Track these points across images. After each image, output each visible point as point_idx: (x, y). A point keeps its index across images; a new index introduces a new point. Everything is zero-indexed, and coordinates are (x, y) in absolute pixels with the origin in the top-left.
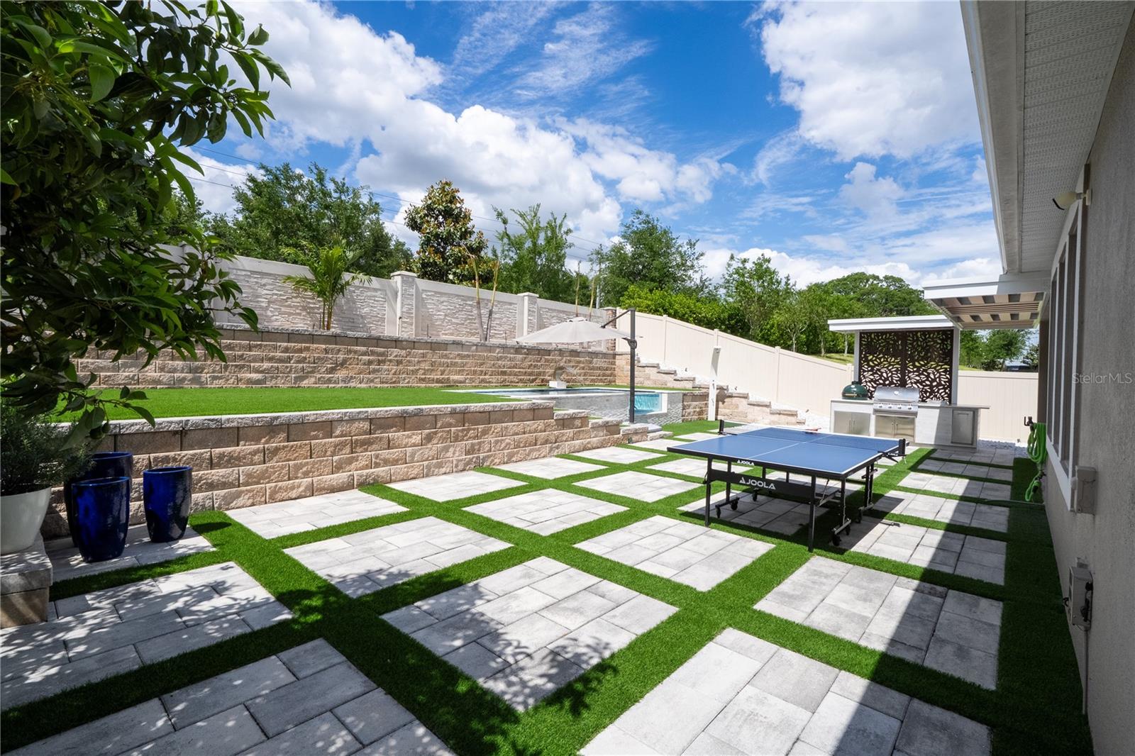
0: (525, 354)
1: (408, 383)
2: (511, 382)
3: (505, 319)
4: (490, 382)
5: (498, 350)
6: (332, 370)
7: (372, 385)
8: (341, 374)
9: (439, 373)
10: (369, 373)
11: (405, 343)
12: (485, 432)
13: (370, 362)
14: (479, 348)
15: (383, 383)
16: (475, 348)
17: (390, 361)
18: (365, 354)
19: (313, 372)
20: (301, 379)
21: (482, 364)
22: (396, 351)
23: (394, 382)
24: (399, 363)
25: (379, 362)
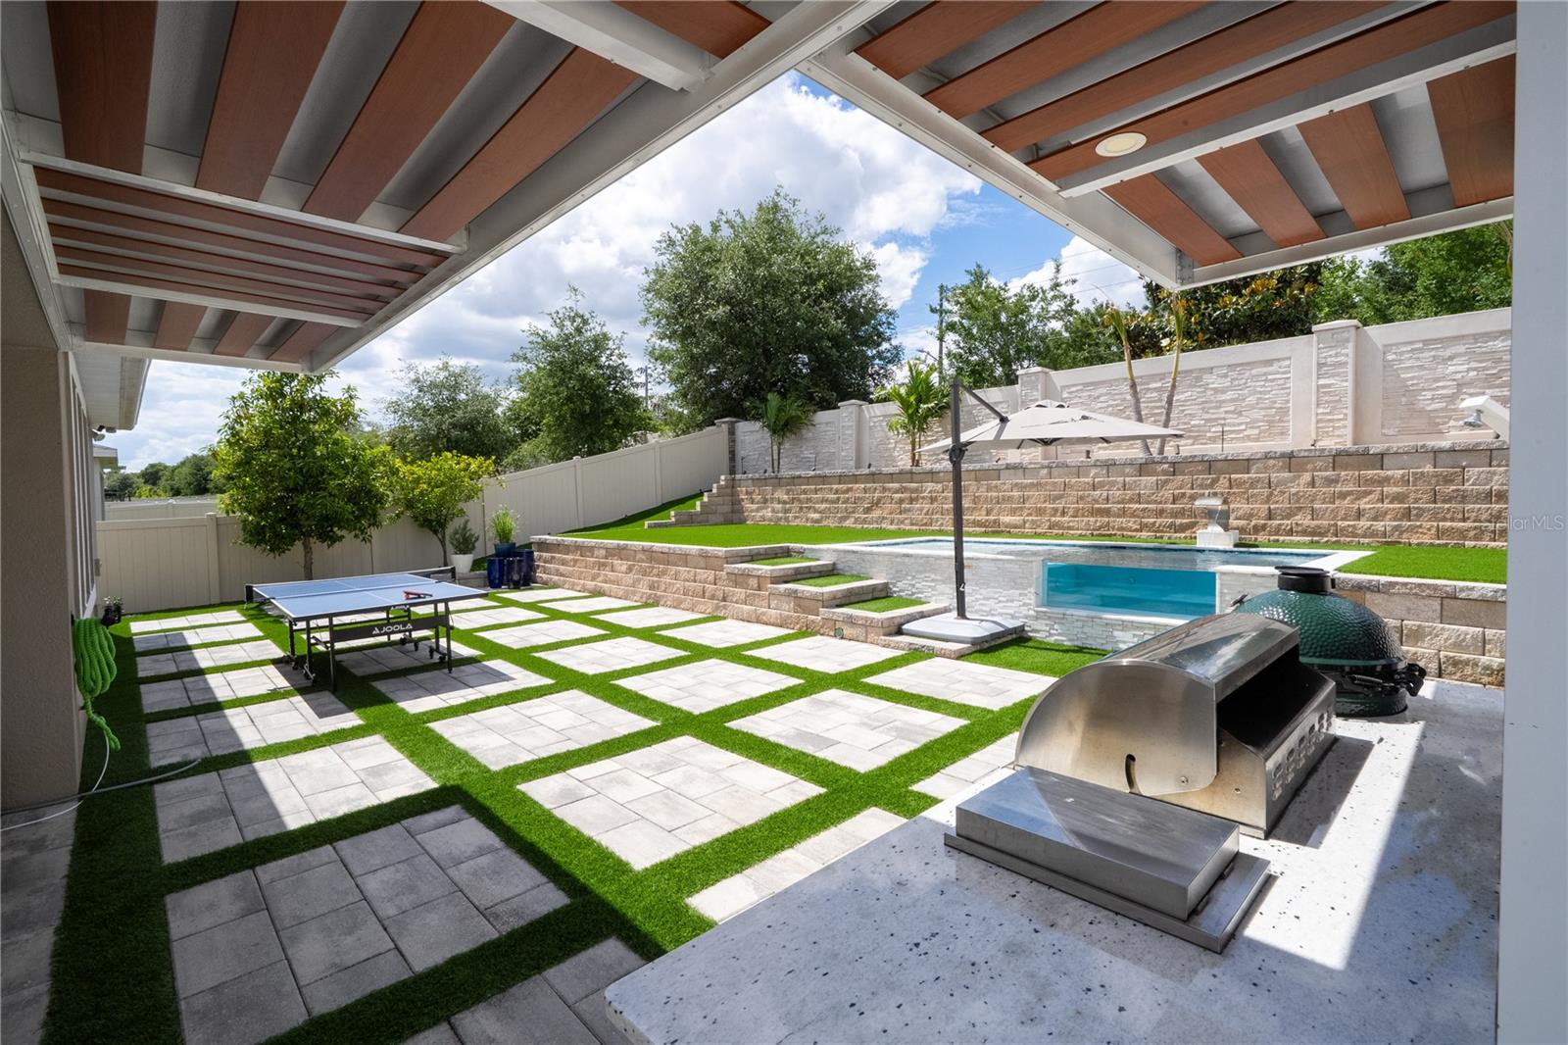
0: (1165, 473)
1: (942, 525)
2: (1123, 529)
3: (1252, 400)
4: (1069, 528)
5: (1093, 471)
6: (868, 510)
7: (902, 526)
8: (876, 514)
9: (984, 513)
10: (900, 513)
11: (941, 474)
12: (664, 573)
13: (901, 501)
14: (1055, 472)
15: (912, 524)
16: (1045, 471)
17: (923, 498)
18: (897, 492)
19: (853, 512)
20: (845, 518)
21: (1060, 497)
22: (930, 486)
23: (925, 524)
24: (933, 500)
25: (911, 500)
